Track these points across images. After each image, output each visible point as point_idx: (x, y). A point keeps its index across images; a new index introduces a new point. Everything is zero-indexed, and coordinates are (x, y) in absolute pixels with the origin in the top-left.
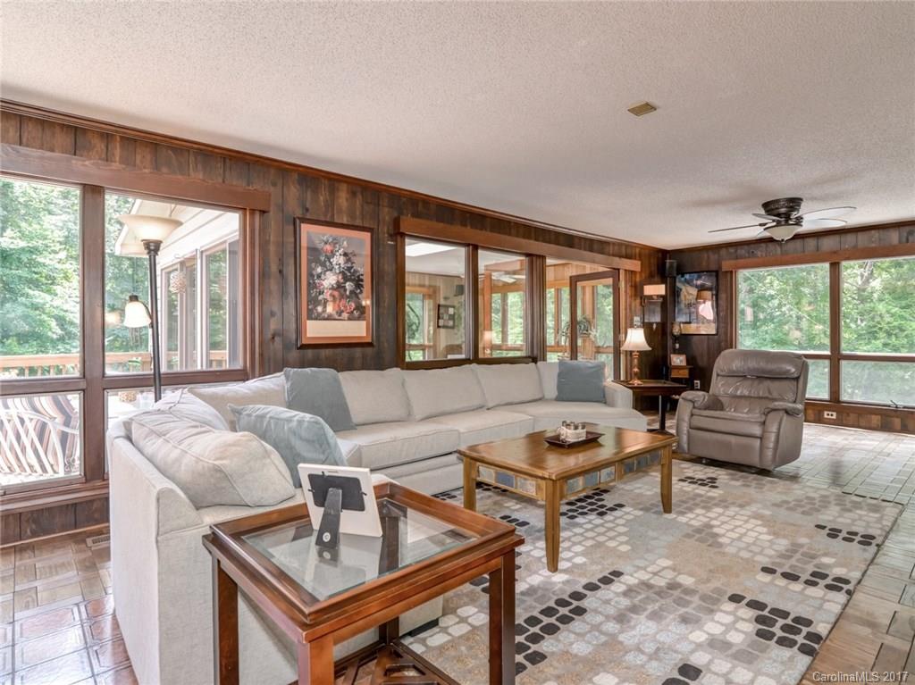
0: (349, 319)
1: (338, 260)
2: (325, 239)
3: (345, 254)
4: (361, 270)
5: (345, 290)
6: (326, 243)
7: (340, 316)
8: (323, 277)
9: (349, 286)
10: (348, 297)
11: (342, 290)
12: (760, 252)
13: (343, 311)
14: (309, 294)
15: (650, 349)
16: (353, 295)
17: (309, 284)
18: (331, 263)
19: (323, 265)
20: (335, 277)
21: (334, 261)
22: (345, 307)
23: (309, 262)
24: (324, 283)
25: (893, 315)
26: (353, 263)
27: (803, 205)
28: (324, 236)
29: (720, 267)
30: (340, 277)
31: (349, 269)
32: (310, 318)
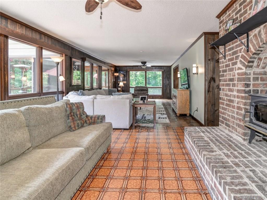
12: (134, 68)
15: (124, 86)
25: (141, 80)
27: (147, 63)
29: (127, 70)
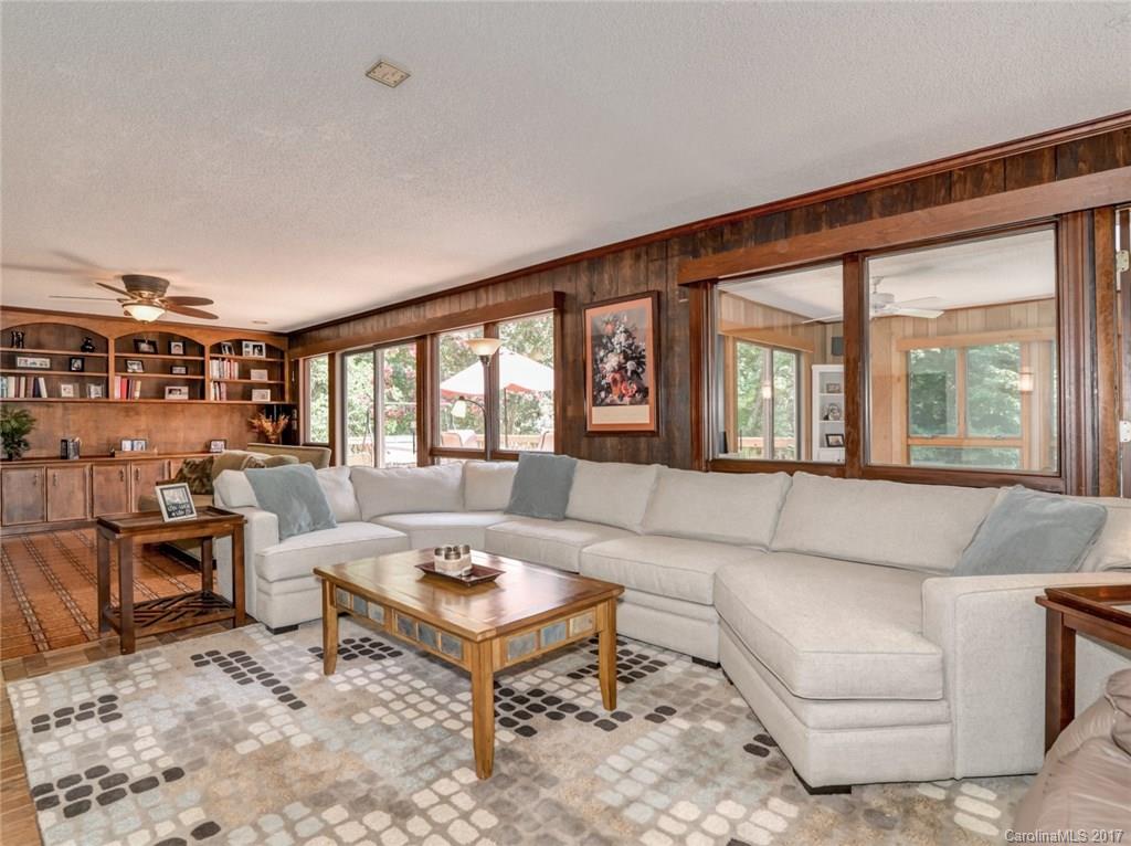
0: (631, 404)
1: (620, 338)
2: (606, 319)
3: (626, 331)
4: (643, 345)
5: (626, 371)
6: (607, 323)
7: (622, 400)
8: (605, 360)
9: (630, 365)
10: (630, 379)
11: (623, 372)
13: (624, 395)
14: (594, 380)
16: (635, 376)
17: (594, 370)
18: (612, 343)
19: (605, 347)
20: (616, 358)
21: (615, 340)
22: (626, 390)
23: (593, 347)
24: (606, 366)
26: (634, 338)
28: (604, 315)
30: (622, 357)
31: (630, 346)
32: (595, 404)
